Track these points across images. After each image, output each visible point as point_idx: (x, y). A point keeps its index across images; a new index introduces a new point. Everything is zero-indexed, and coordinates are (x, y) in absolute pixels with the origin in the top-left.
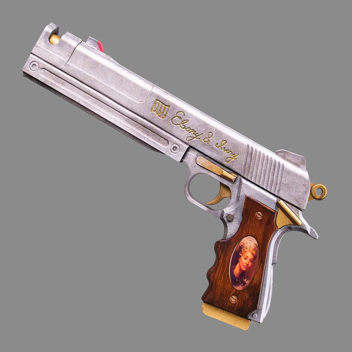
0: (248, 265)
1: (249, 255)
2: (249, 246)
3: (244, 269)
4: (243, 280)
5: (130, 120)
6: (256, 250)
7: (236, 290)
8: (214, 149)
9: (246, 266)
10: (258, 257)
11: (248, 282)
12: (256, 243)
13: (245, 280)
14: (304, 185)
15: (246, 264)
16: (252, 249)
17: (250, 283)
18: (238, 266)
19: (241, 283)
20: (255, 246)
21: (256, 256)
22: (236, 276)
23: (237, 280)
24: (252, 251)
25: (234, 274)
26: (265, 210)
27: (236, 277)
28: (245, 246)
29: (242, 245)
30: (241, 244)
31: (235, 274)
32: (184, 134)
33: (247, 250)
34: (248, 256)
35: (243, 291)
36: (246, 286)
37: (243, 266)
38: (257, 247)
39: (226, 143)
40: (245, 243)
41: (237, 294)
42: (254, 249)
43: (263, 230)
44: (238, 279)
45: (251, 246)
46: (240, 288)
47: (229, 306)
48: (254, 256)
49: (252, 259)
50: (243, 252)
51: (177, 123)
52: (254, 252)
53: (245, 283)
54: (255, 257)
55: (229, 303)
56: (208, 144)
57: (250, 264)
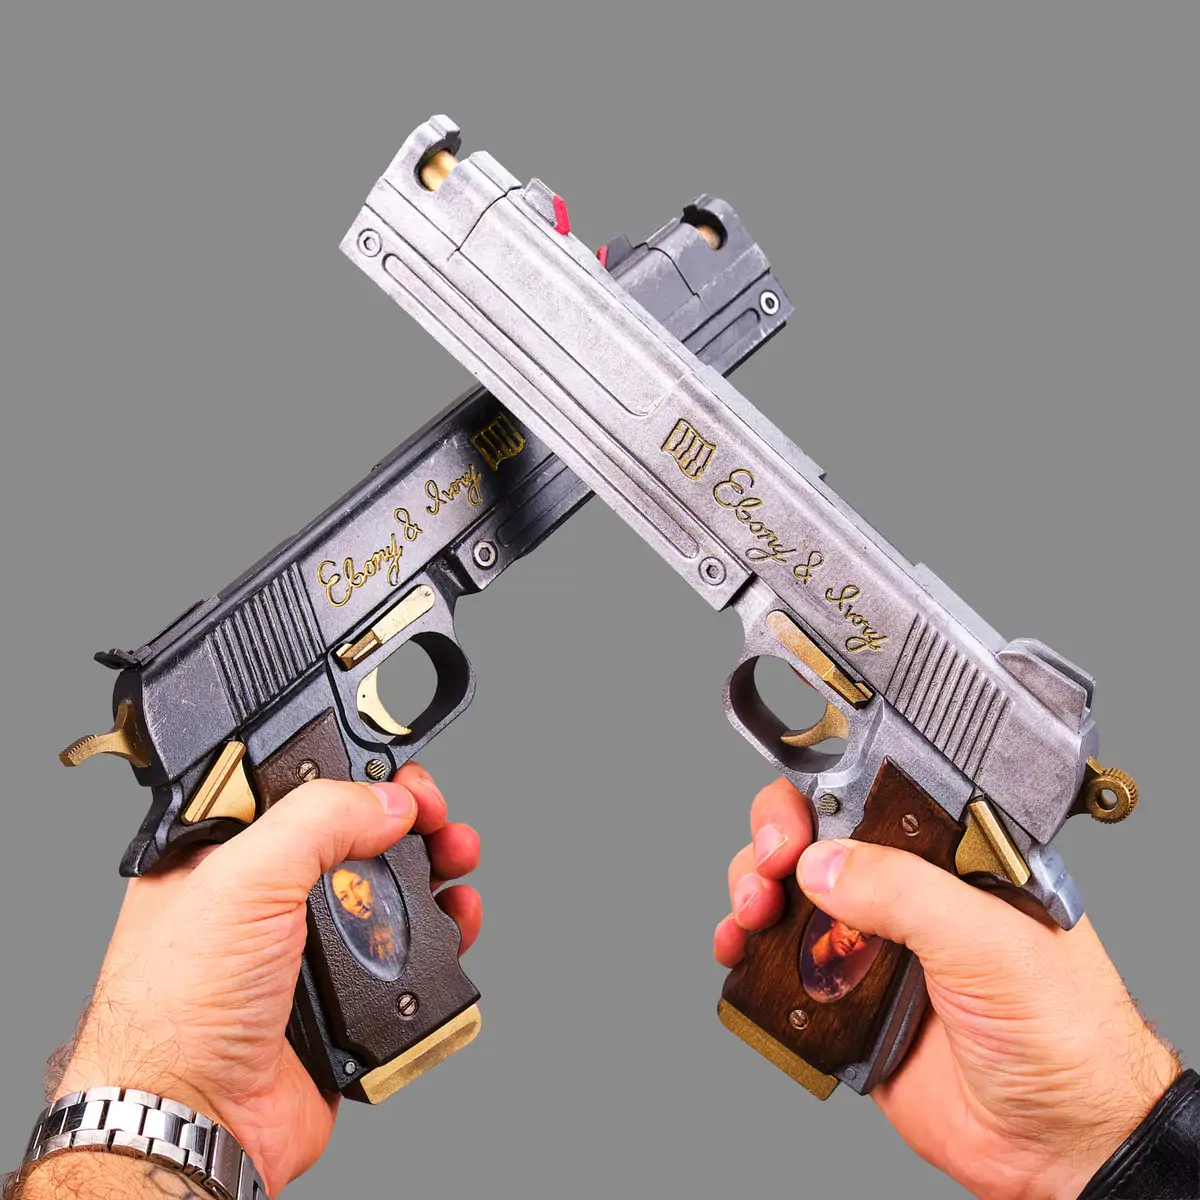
0: (853, 944)
3: (841, 951)
4: (832, 978)
5: (604, 457)
7: (811, 998)
8: (820, 602)
9: (849, 945)
11: (845, 989)
13: (838, 981)
14: (1057, 776)
15: (850, 941)
18: (825, 938)
19: (827, 986)
22: (816, 962)
23: (818, 974)
25: (812, 956)
27: (816, 966)
31: (814, 957)
32: (742, 538)
36: (837, 997)
37: (841, 945)
39: (857, 593)
41: (810, 1008)
44: (820, 971)
46: (820, 996)
47: (784, 1031)
51: (730, 501)
53: (835, 989)
55: (784, 1025)
56: (805, 582)
57: (859, 944)
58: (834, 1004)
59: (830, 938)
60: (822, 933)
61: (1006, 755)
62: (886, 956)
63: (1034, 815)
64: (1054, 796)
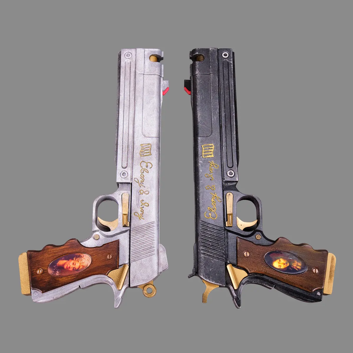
0: (70, 268)
1: (77, 265)
2: (83, 261)
3: (65, 267)
4: (57, 270)
5: (127, 134)
6: (83, 268)
8: (139, 200)
9: (68, 267)
10: (79, 272)
12: (89, 265)
13: (58, 272)
14: (148, 276)
15: (70, 267)
16: (83, 264)
17: (57, 277)
19: (54, 271)
20: (86, 266)
21: (79, 270)
22: (57, 264)
23: (55, 266)
24: (81, 265)
25: (58, 262)
26: (116, 258)
27: (56, 265)
28: (82, 258)
29: (81, 256)
30: (82, 255)
31: (58, 263)
32: (137, 175)
33: (80, 262)
34: (76, 265)
35: (49, 275)
36: (54, 275)
37: (67, 265)
38: (86, 267)
39: (147, 206)
40: (84, 257)
41: (45, 272)
42: (83, 266)
43: (100, 265)
44: (56, 266)
45: (85, 263)
46: (50, 271)
48: (78, 269)
49: (75, 269)
50: (77, 259)
51: (142, 166)
52: (81, 267)
53: (55, 273)
54: (78, 270)
55: (35, 270)
56: (140, 194)
57: (71, 269)
58: (51, 276)
59: (66, 262)
60: (66, 260)
62: (74, 277)
63: (135, 279)
64: (143, 279)
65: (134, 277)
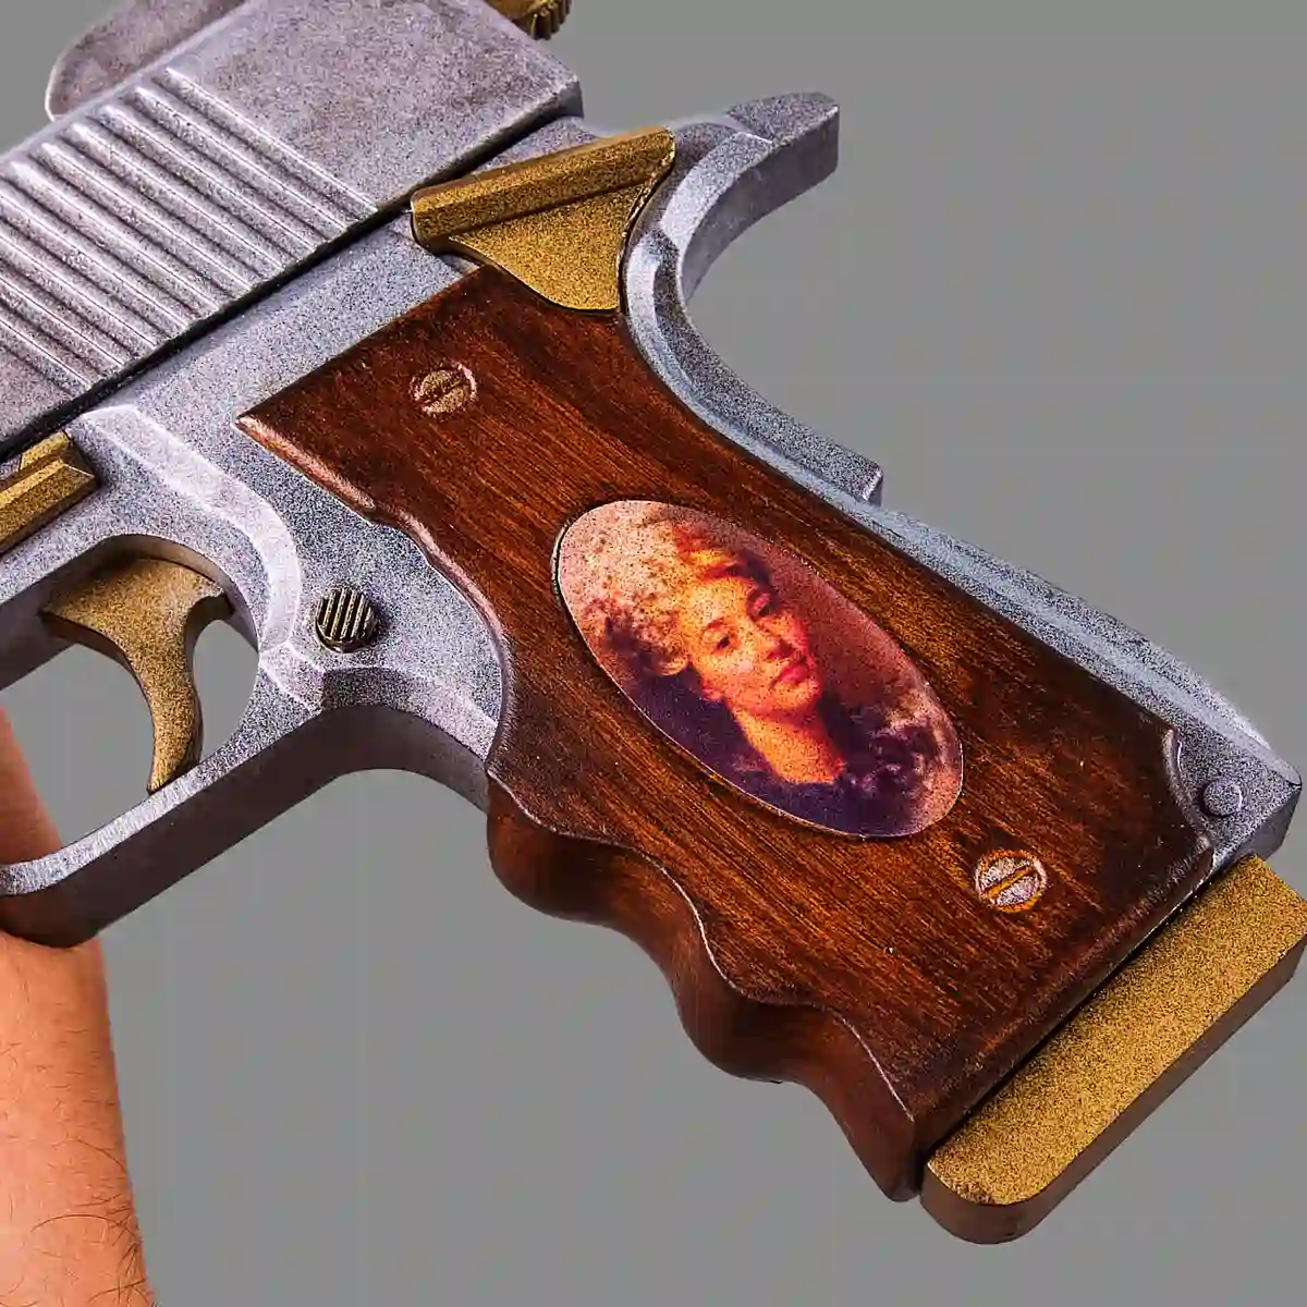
0: (784, 650)
1: (716, 601)
2: (641, 574)
3: (802, 693)
4: (886, 741)
6: (701, 535)
7: (944, 824)
9: (786, 663)
10: (760, 547)
11: (925, 708)
12: (642, 509)
13: (897, 723)
15: (771, 656)
16: (674, 562)
17: (943, 697)
18: (757, 732)
19: (909, 764)
20: (665, 527)
21: (743, 554)
22: (830, 780)
23: (868, 783)
24: (687, 570)
25: (803, 787)
26: (422, 335)
27: (841, 781)
28: (621, 602)
29: (609, 624)
30: (592, 625)
31: (808, 779)
33: (666, 604)
34: (716, 615)
35: (975, 779)
36: (948, 739)
37: (779, 687)
38: (674, 519)
40: (602, 594)
42: (685, 545)
43: (573, 415)
44: (860, 775)
45: (649, 553)
47: (1050, 942)
48: (732, 572)
49: (752, 598)
50: (667, 642)
52: (706, 558)
53: (920, 739)
54: (748, 568)
55: (1024, 934)
58: (971, 753)
60: (738, 732)
61: (305, 115)
62: (831, 557)
63: (486, 83)
64: (439, 28)
65: (476, 100)
